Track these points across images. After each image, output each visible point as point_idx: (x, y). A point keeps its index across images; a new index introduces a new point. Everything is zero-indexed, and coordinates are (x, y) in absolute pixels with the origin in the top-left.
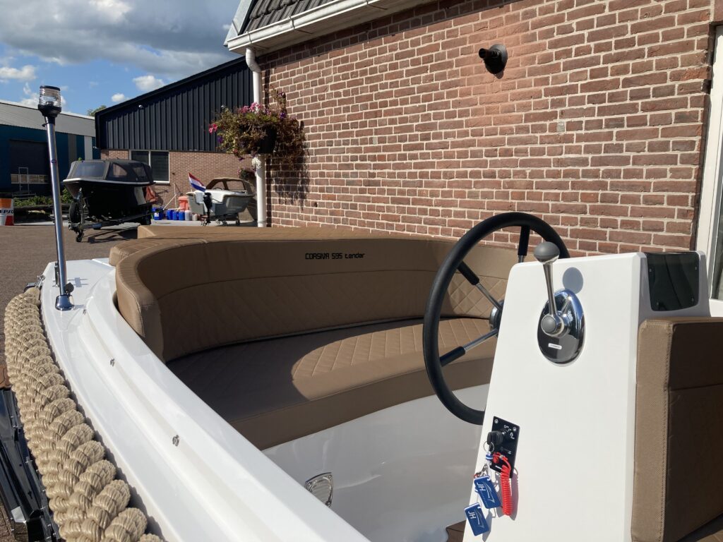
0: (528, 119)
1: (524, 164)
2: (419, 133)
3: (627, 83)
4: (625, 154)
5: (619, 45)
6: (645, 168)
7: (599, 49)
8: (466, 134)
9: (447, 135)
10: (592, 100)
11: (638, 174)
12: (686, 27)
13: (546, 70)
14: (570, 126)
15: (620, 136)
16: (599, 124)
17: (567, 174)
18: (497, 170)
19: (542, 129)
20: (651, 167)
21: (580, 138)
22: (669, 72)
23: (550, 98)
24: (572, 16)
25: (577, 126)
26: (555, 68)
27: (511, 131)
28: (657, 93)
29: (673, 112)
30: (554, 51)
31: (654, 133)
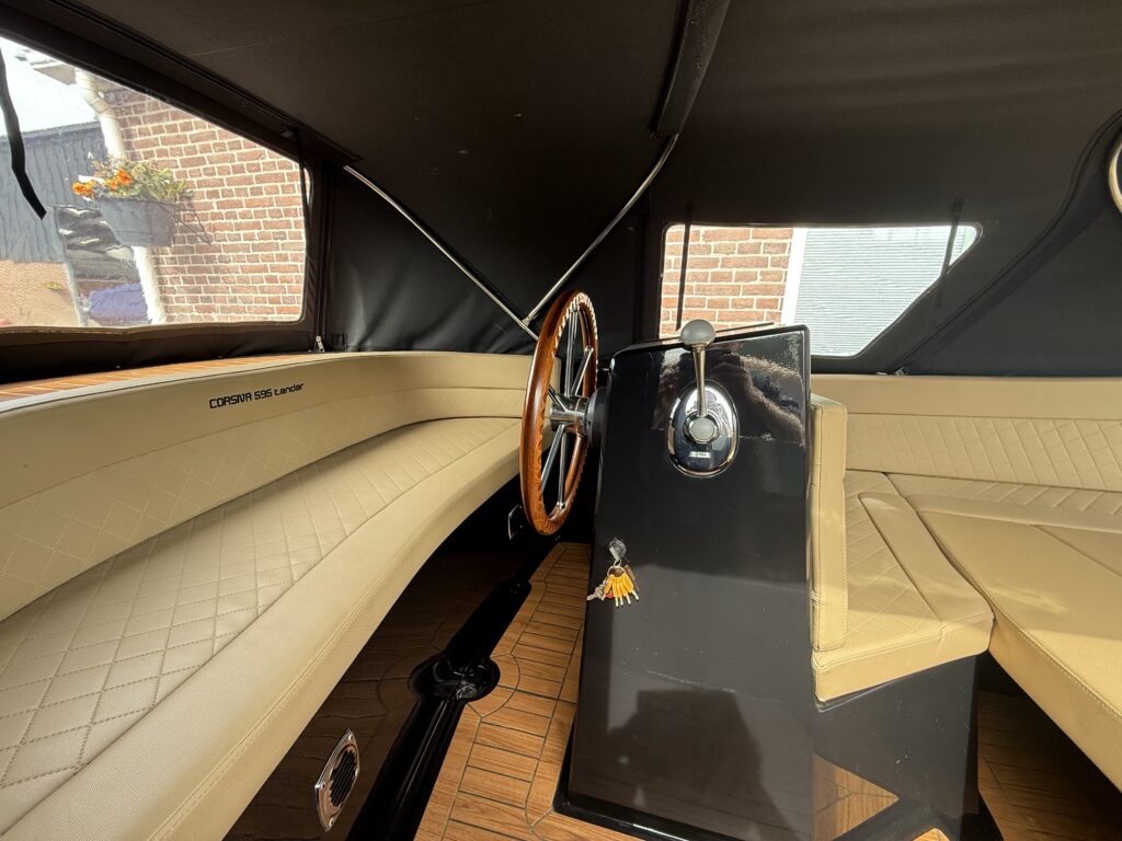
20: (741, 270)
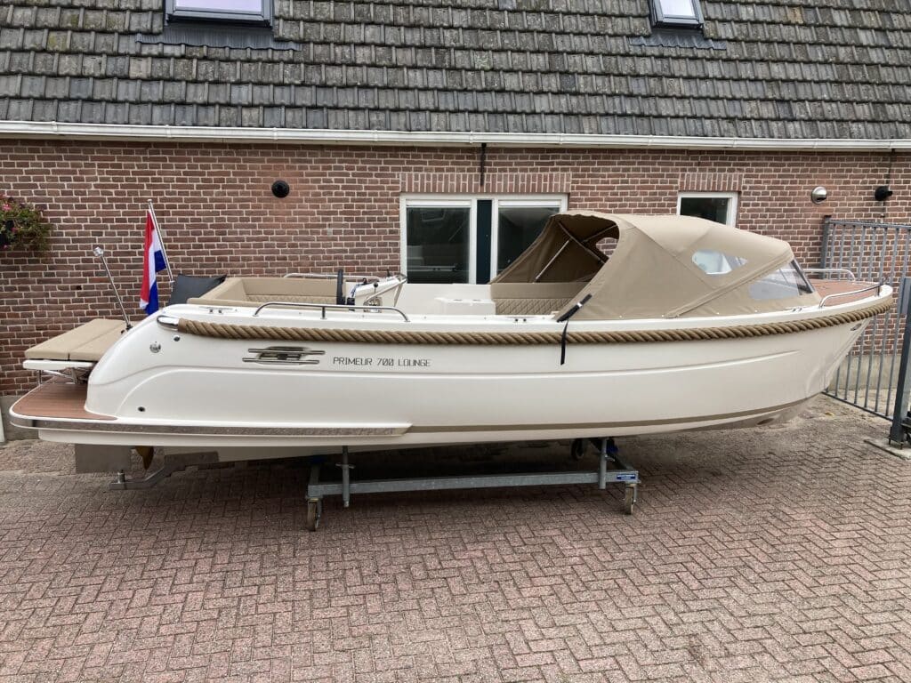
0: (307, 226)
1: (306, 252)
2: (214, 230)
3: (364, 213)
4: (367, 247)
5: (359, 194)
6: (377, 254)
7: (348, 194)
8: (260, 233)
9: (241, 233)
10: (346, 219)
11: (374, 257)
12: (390, 192)
13: (316, 201)
14: (335, 233)
15: (363, 239)
16: (352, 232)
17: (335, 258)
18: (287, 255)
19: (318, 233)
21: (341, 239)
22: (384, 211)
23: (321, 216)
24: (331, 175)
25: (340, 232)
26: (323, 200)
27: (295, 233)
28: (379, 220)
29: (388, 229)
30: (322, 191)
31: (379, 238)
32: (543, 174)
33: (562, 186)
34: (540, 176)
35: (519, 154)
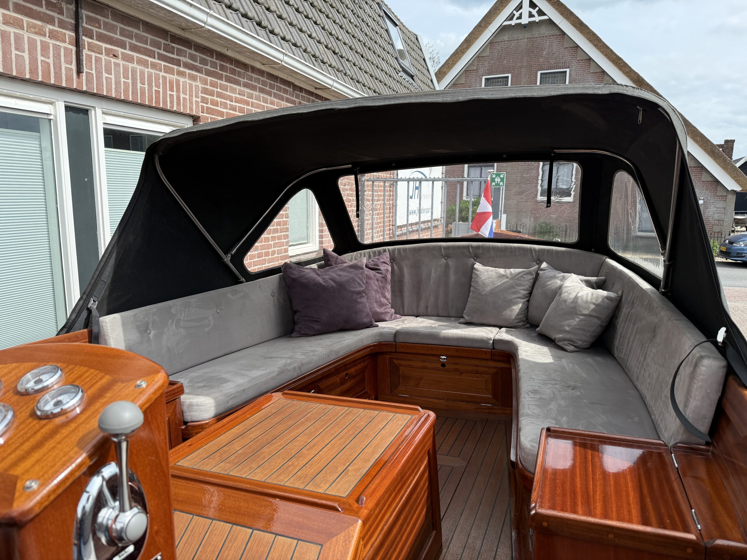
32: (167, 75)
33: (191, 103)
34: (164, 78)
35: (135, 31)
